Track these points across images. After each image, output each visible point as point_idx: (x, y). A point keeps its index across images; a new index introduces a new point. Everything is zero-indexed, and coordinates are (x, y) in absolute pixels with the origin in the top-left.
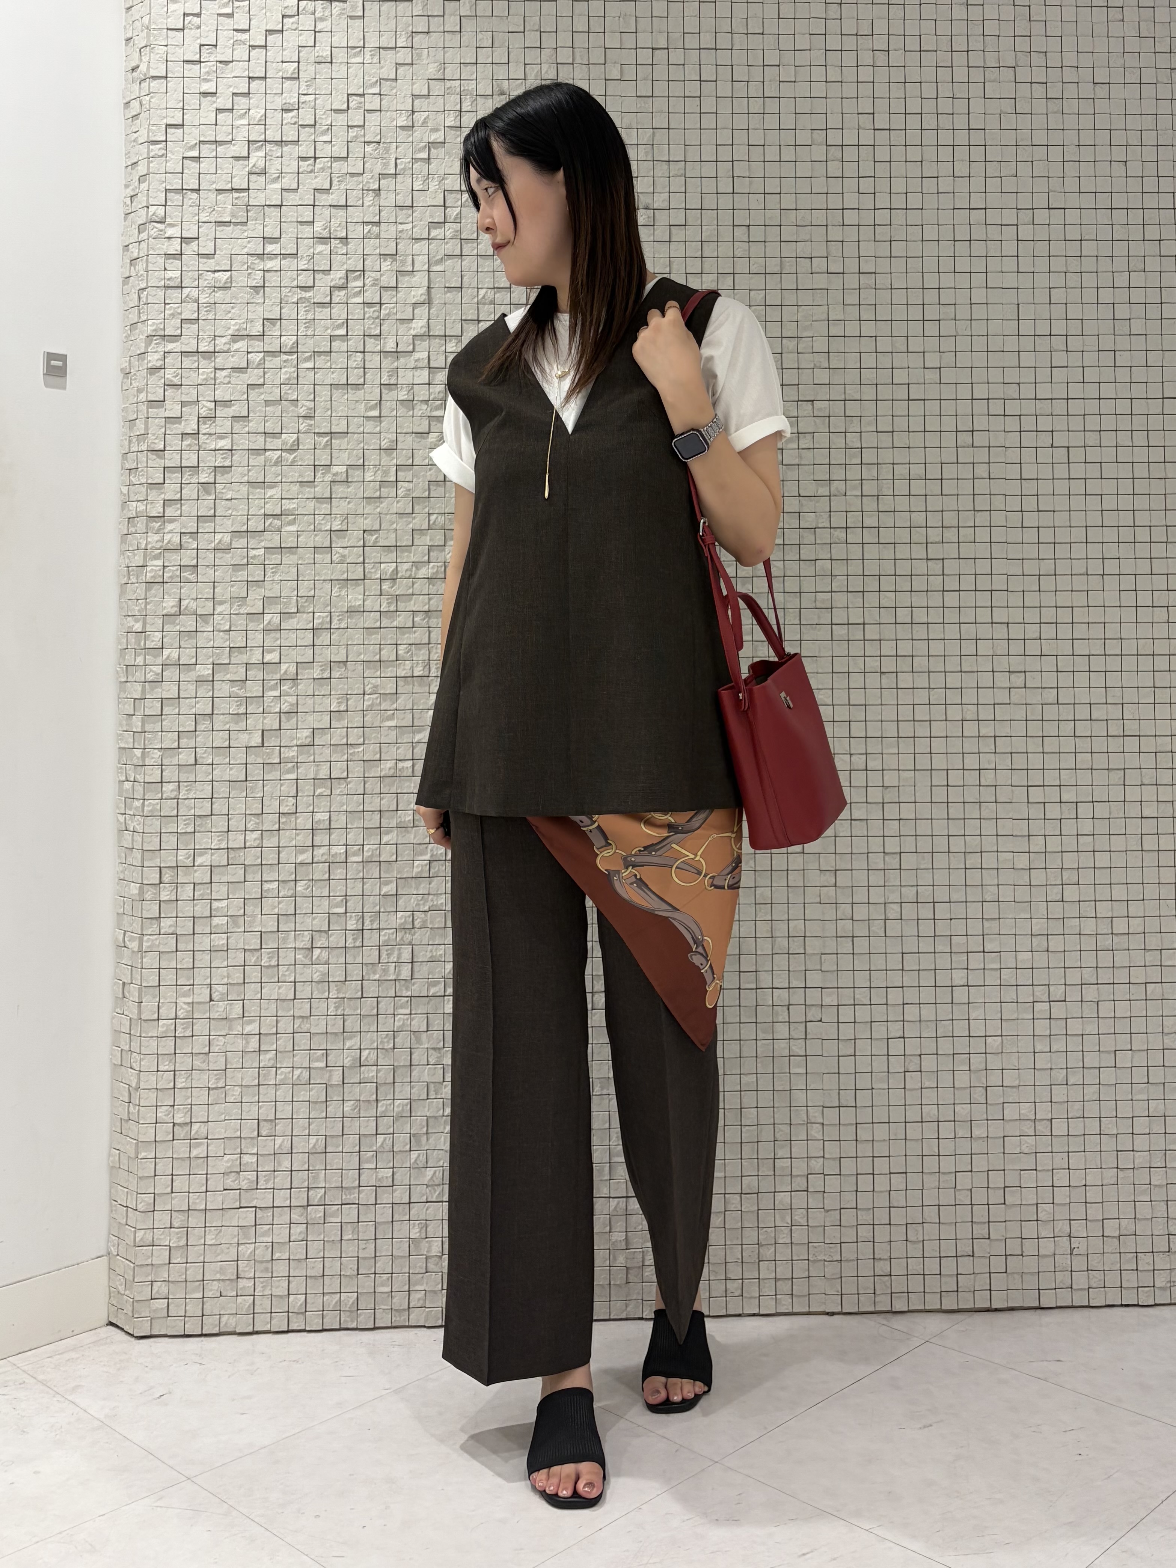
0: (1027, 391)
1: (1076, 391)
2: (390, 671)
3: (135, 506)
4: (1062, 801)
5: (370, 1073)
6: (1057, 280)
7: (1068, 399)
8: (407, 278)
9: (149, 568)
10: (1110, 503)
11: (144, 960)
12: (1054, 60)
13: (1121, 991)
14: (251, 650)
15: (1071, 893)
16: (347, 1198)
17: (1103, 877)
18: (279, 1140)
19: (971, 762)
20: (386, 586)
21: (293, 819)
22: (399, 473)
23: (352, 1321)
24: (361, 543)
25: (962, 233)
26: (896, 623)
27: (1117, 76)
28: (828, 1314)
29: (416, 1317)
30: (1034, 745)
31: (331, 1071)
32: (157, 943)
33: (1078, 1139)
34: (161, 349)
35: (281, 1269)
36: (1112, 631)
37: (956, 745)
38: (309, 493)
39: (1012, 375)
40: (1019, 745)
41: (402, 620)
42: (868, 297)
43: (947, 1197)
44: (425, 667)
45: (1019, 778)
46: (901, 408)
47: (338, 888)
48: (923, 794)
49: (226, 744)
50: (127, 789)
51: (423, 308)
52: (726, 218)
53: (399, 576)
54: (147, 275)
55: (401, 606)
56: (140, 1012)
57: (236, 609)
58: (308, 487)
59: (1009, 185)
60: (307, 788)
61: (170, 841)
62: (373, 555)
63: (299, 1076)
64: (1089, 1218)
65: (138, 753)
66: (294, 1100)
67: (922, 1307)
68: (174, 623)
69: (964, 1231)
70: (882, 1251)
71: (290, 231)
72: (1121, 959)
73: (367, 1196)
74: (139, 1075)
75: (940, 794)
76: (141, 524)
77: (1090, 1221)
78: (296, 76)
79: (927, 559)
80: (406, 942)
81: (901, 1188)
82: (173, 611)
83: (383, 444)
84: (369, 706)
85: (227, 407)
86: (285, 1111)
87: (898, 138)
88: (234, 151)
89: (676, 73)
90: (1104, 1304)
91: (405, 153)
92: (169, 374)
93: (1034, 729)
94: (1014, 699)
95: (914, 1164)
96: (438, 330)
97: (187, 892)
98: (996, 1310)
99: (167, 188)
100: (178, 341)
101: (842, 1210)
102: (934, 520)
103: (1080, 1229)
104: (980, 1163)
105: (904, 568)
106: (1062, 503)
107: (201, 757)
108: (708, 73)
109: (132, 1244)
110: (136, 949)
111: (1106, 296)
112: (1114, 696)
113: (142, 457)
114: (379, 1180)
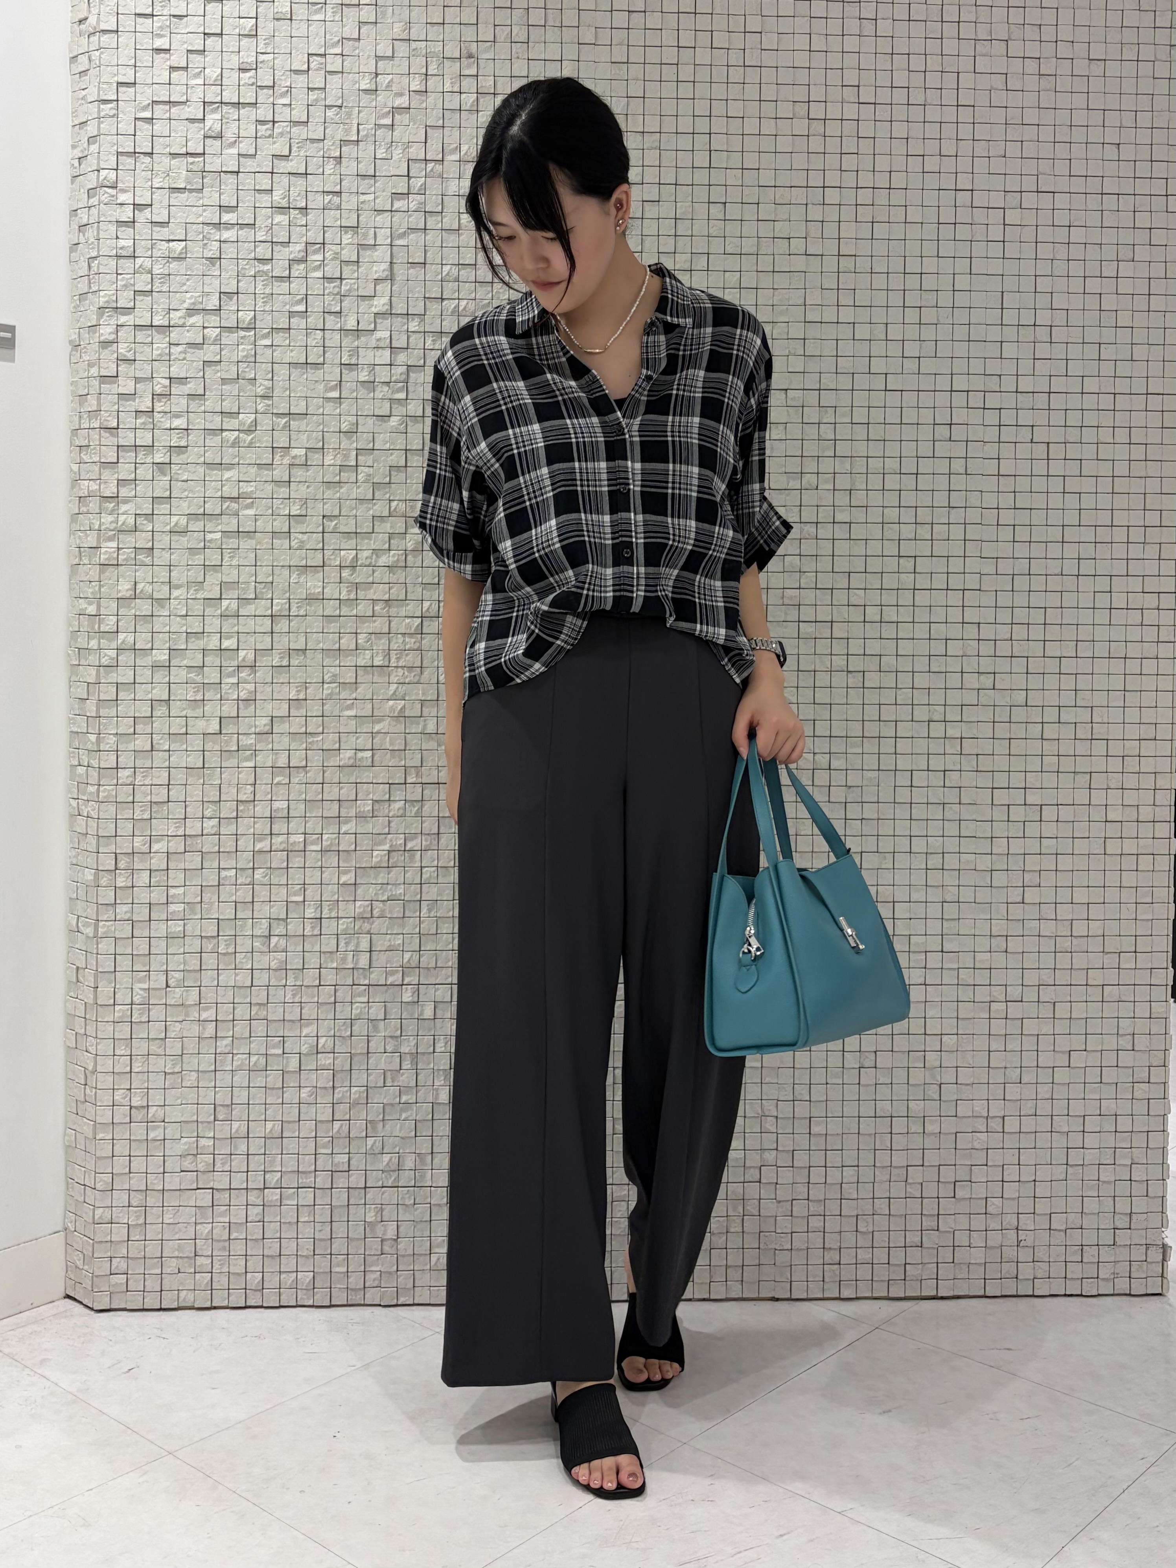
0: (1009, 384)
1: (1058, 384)
2: (350, 661)
3: (87, 485)
4: (1027, 803)
5: (326, 1060)
6: (1043, 268)
7: (1050, 393)
8: (368, 253)
9: (103, 550)
10: (1088, 501)
11: (100, 946)
12: (1048, 33)
13: (1078, 993)
14: (208, 636)
15: (1032, 895)
16: (303, 1181)
17: (1064, 880)
18: (235, 1125)
19: (937, 763)
20: (345, 573)
21: (251, 807)
22: (359, 458)
23: (308, 1299)
24: (321, 529)
25: (947, 215)
26: (864, 622)
27: (1114, 52)
28: (777, 1300)
29: (372, 1296)
30: (1001, 747)
31: (287, 1058)
32: (113, 929)
33: (1028, 1136)
34: (113, 322)
35: (238, 1248)
36: (1085, 633)
37: (921, 746)
38: (267, 475)
39: (993, 367)
40: (986, 747)
41: (363, 608)
42: (847, 281)
43: (898, 1190)
44: (385, 656)
45: (984, 780)
46: (878, 398)
47: (296, 877)
48: (886, 795)
49: (183, 730)
50: (80, 775)
51: (385, 284)
52: (701, 194)
53: (359, 563)
54: (99, 243)
55: (361, 595)
56: (96, 997)
57: (193, 594)
58: (267, 470)
59: (998, 165)
60: (265, 776)
61: (126, 828)
62: (332, 541)
63: (256, 1063)
64: (1037, 1211)
65: (93, 738)
66: (251, 1085)
67: (869, 1294)
68: (129, 607)
69: (914, 1223)
70: (832, 1241)
71: (248, 199)
72: (1080, 961)
73: (323, 1180)
74: (95, 1059)
75: (903, 795)
76: (93, 505)
77: (1038, 1215)
78: (254, 33)
79: (899, 556)
80: (365, 931)
81: (853, 1181)
82: (128, 595)
83: (343, 426)
84: (328, 695)
85: (183, 384)
86: (241, 1096)
87: (883, 113)
88: (190, 112)
89: (653, 39)
90: (1048, 1294)
91: (368, 119)
92: (123, 348)
93: (1002, 731)
94: (983, 700)
95: (866, 1158)
96: (400, 308)
97: (143, 878)
98: (942, 1298)
99: (119, 150)
100: (130, 314)
101: (794, 1202)
102: (907, 516)
103: (1028, 1222)
104: (932, 1158)
105: (875, 565)
106: (1039, 501)
107: (158, 744)
108: (687, 39)
109: (91, 1221)
110: (91, 935)
111: (1093, 285)
112: (1084, 698)
113: (95, 435)
114: (336, 1165)
